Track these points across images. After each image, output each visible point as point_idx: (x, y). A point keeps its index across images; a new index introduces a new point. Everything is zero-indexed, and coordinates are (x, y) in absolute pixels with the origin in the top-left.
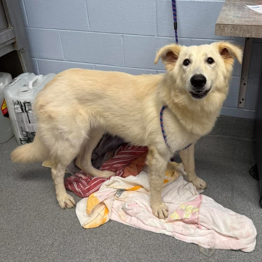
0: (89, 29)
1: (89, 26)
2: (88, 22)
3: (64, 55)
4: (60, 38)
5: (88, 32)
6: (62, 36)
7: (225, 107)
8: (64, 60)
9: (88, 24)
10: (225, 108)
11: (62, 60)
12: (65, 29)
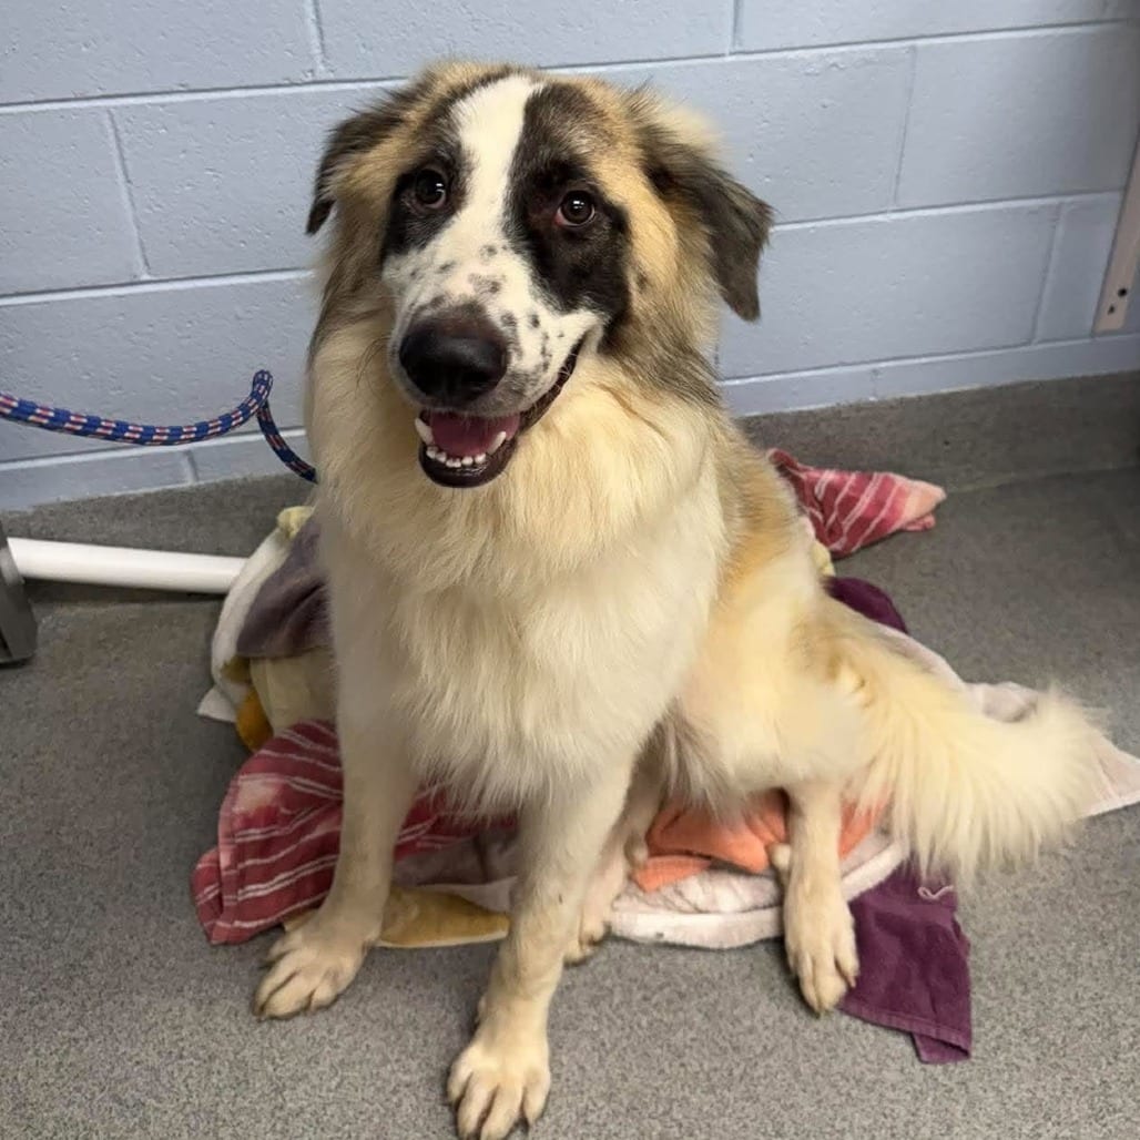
0: (322, 67)
1: (318, 51)
2: (313, 30)
3: (143, 249)
4: (115, 153)
5: (313, 88)
6: (124, 136)
7: (1040, 342)
8: (146, 277)
9: (316, 42)
10: (1040, 347)
11: (127, 280)
12: (150, 88)
